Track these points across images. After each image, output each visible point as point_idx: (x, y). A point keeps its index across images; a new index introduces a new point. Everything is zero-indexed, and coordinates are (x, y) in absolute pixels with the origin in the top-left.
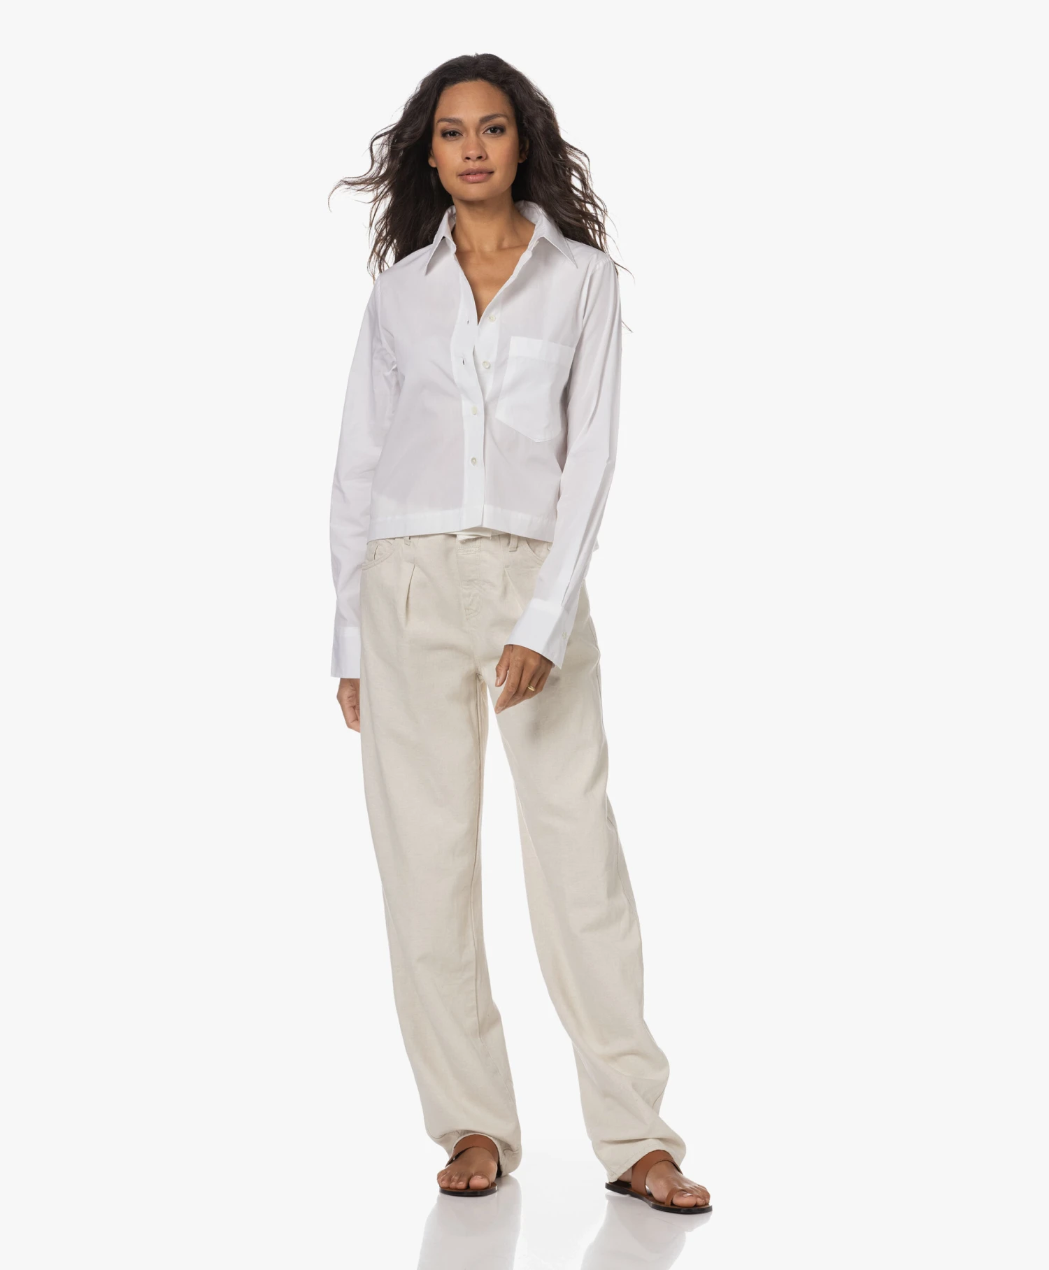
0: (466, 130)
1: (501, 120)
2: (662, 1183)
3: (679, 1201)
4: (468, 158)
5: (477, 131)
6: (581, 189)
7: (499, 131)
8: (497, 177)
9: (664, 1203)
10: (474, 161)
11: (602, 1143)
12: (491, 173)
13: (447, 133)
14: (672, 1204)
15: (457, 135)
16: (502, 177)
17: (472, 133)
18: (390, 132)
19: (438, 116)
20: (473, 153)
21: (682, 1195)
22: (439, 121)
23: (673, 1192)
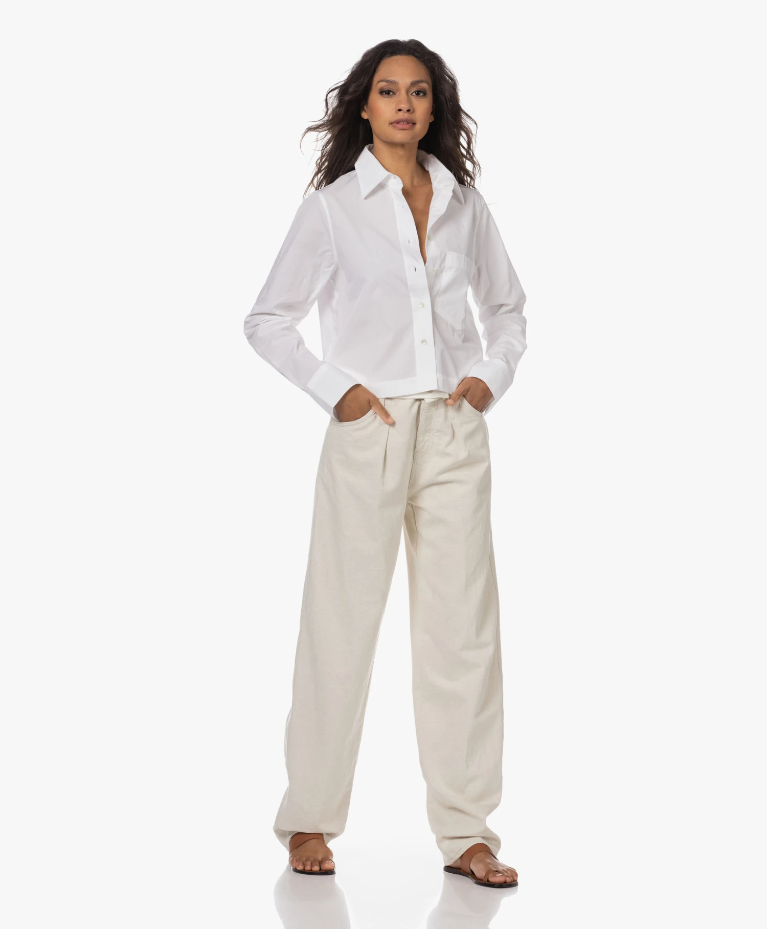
0: (398, 90)
1: (424, 85)
2: (481, 866)
3: (493, 879)
4: (400, 110)
5: (407, 92)
6: (466, 148)
7: (421, 94)
8: (418, 127)
9: (482, 880)
10: (404, 112)
11: (443, 839)
12: (414, 124)
13: (383, 92)
14: (488, 881)
15: (391, 93)
16: (421, 129)
17: (403, 92)
18: (341, 86)
19: (377, 78)
20: (404, 106)
21: (494, 875)
22: (379, 82)
23: (489, 872)
